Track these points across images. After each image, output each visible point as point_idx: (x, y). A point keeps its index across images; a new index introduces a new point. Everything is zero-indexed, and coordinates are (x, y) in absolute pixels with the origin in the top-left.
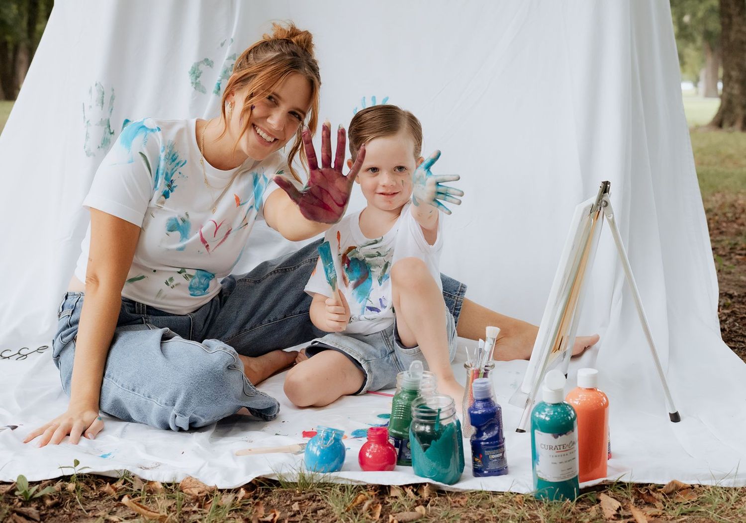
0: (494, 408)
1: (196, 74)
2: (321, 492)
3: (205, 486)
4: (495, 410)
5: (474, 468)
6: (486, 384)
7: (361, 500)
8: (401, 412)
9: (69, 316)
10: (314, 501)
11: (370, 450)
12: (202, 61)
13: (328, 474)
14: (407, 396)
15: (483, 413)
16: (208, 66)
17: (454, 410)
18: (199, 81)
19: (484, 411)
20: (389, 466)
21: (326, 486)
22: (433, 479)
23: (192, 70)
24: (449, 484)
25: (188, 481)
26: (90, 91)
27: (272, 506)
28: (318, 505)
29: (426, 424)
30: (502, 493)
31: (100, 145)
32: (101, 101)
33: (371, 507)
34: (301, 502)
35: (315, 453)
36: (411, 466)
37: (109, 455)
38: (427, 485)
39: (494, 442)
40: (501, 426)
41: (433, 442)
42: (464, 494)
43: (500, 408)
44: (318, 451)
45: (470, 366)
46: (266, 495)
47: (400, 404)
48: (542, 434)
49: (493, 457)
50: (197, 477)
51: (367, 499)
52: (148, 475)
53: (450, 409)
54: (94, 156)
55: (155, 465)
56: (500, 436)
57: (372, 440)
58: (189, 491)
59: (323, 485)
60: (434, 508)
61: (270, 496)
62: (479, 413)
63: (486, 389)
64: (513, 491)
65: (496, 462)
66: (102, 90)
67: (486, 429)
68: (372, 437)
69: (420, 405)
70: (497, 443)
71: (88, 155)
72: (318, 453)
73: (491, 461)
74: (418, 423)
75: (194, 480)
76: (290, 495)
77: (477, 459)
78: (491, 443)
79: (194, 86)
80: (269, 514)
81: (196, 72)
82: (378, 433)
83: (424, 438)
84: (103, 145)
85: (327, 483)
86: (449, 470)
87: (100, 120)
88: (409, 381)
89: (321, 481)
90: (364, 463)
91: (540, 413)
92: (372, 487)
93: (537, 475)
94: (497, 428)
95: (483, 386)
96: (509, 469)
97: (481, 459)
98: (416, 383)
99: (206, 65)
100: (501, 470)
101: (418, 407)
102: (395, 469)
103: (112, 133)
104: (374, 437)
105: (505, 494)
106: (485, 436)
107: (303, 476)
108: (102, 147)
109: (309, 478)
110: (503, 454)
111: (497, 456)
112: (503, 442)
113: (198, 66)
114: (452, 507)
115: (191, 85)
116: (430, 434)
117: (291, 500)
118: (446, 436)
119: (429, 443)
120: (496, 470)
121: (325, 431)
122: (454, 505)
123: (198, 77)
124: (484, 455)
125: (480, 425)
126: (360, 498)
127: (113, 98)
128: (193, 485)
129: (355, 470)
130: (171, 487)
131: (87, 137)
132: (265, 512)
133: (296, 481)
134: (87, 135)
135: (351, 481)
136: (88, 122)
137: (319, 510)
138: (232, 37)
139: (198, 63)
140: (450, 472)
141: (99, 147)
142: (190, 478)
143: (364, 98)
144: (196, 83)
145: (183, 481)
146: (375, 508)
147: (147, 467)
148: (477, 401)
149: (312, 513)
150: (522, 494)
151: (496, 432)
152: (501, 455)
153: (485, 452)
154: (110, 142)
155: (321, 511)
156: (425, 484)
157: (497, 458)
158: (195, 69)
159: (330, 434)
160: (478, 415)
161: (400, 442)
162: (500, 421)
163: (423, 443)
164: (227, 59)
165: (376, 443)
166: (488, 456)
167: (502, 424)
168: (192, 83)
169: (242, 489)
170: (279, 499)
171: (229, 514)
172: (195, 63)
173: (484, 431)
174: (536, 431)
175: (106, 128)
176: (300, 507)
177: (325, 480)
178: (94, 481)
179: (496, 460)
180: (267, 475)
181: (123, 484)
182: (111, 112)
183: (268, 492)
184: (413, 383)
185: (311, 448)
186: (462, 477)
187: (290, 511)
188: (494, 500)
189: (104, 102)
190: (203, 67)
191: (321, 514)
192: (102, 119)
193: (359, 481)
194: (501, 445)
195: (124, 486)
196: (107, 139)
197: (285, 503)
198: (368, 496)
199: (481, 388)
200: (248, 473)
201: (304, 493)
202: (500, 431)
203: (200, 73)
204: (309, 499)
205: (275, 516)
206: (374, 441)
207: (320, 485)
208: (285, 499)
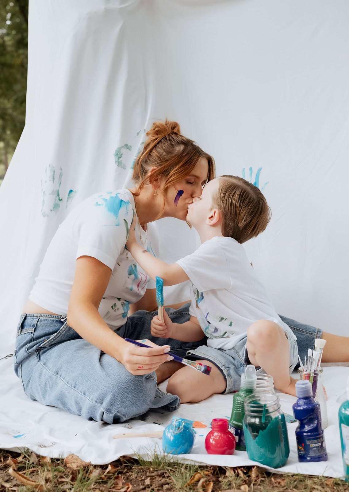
0: (314, 404)
1: (119, 155)
2: (169, 470)
3: (82, 461)
4: (314, 406)
5: (299, 455)
6: (307, 385)
7: (198, 478)
8: (240, 407)
9: (32, 333)
10: (164, 477)
11: (214, 437)
12: (123, 146)
13: (175, 456)
14: (244, 394)
15: (304, 408)
16: (128, 150)
17: (279, 405)
18: (121, 160)
19: (305, 407)
20: (228, 451)
21: (174, 465)
22: (261, 463)
23: (116, 152)
24: (275, 468)
25: (70, 457)
26: (46, 171)
27: (131, 480)
28: (166, 481)
29: (255, 417)
30: (318, 477)
31: (52, 209)
32: (52, 177)
33: (205, 484)
34: (152, 478)
35: (169, 437)
36: (246, 451)
37: (23, 435)
38: (255, 467)
39: (315, 433)
40: (320, 419)
41: (261, 432)
42: (285, 477)
43: (319, 405)
44: (172, 436)
45: (303, 371)
46: (128, 471)
47: (239, 400)
48: (347, 428)
49: (313, 445)
50: (77, 455)
51: (203, 477)
52: (42, 452)
53: (275, 405)
54: (48, 216)
55: (51, 444)
56: (319, 429)
57: (215, 429)
58: (71, 466)
59: (173, 465)
60: (256, 487)
61: (131, 472)
62: (301, 409)
63: (307, 389)
64: (326, 475)
65: (316, 450)
66: (53, 169)
67: (307, 422)
68: (215, 426)
69: (253, 401)
70: (317, 434)
71: (44, 216)
72: (172, 438)
73: (311, 449)
74: (249, 416)
75: (75, 457)
76: (146, 472)
77: (300, 448)
78: (312, 434)
79: (117, 164)
80: (125, 487)
81: (119, 154)
82: (219, 423)
83: (255, 428)
84: (54, 209)
85: (176, 463)
86: (275, 455)
87: (52, 190)
88: (245, 382)
89: (172, 461)
90: (209, 448)
91: (345, 409)
92: (210, 468)
93: (345, 462)
94: (316, 422)
95: (304, 386)
96: (329, 456)
97: (304, 448)
98: (251, 383)
99: (126, 149)
100: (321, 457)
101: (250, 403)
102: (234, 453)
103: (61, 200)
104: (216, 426)
105: (319, 477)
106: (307, 428)
107: (157, 457)
108: (53, 210)
109: (162, 458)
110: (322, 444)
111: (317, 445)
112: (322, 433)
113: (120, 149)
114: (273, 487)
115: (115, 163)
116: (259, 425)
117: (146, 475)
118: (272, 427)
119: (258, 432)
120: (316, 457)
121: (176, 421)
122: (275, 485)
123: (120, 158)
124: (305, 443)
125: (303, 418)
126: (197, 476)
127: (61, 175)
128: (73, 461)
129: (202, 453)
130: (58, 462)
131: (43, 203)
132: (123, 485)
133: (151, 460)
134: (43, 201)
135: (195, 462)
136: (44, 192)
137: (165, 485)
138: (145, 128)
139: (120, 147)
140: (276, 457)
141: (51, 210)
142: (72, 455)
143: (244, 169)
144: (119, 162)
145: (67, 458)
146: (208, 485)
147: (45, 445)
148: (300, 398)
149: (159, 487)
150: (334, 478)
151: (315, 425)
152: (320, 444)
153: (306, 442)
154: (59, 206)
155: (167, 486)
156: (253, 467)
157: (316, 447)
158: (118, 152)
159: (181, 423)
160: (300, 410)
161: (239, 432)
162: (319, 416)
163: (253, 433)
164: (141, 144)
165: (218, 432)
166: (309, 445)
167: (321, 418)
168: (116, 162)
169: (109, 465)
170: (138, 474)
171: (94, 485)
172: (118, 148)
173: (305, 424)
174: (342, 425)
175: (56, 197)
176: (151, 482)
177: (174, 461)
178: (3, 455)
179: (315, 449)
180: (130, 455)
181: (23, 459)
182: (60, 185)
183: (130, 469)
184: (249, 383)
185: (166, 434)
186: (287, 462)
187: (143, 485)
188: (309, 482)
189: (55, 178)
190: (124, 151)
191: (165, 489)
192: (53, 190)
193: (201, 463)
194: (321, 436)
195: (23, 460)
196: (57, 204)
197: (141, 478)
198: (204, 475)
199: (302, 388)
200: (116, 452)
201: (157, 471)
202: (319, 424)
203: (122, 155)
204: (160, 476)
205: (128, 488)
206: (216, 429)
207: (169, 465)
208: (142, 475)
